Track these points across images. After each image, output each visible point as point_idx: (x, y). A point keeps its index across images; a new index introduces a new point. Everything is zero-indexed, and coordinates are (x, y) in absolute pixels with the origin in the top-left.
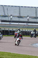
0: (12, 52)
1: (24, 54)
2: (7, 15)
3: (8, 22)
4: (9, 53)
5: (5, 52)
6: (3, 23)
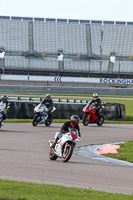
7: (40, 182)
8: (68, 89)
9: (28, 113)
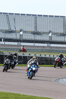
0: (22, 93)
1: (43, 96)
2: (14, 29)
3: (15, 42)
4: (17, 94)
5: (10, 92)
6: (7, 43)
7: (40, 96)
8: (54, 50)
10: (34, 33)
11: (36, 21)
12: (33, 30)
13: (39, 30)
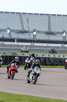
0: (35, 95)
1: (57, 98)
2: (27, 29)
3: (28, 42)
6: (20, 44)
7: (54, 98)
9: (48, 63)
10: (48, 33)
11: (49, 20)
12: (47, 30)
13: (53, 30)
